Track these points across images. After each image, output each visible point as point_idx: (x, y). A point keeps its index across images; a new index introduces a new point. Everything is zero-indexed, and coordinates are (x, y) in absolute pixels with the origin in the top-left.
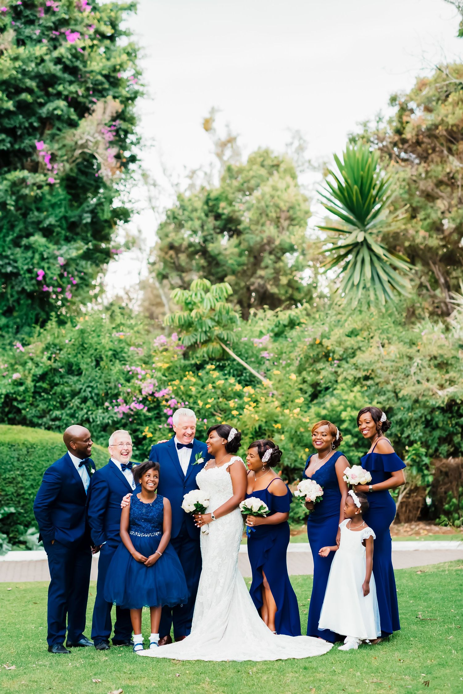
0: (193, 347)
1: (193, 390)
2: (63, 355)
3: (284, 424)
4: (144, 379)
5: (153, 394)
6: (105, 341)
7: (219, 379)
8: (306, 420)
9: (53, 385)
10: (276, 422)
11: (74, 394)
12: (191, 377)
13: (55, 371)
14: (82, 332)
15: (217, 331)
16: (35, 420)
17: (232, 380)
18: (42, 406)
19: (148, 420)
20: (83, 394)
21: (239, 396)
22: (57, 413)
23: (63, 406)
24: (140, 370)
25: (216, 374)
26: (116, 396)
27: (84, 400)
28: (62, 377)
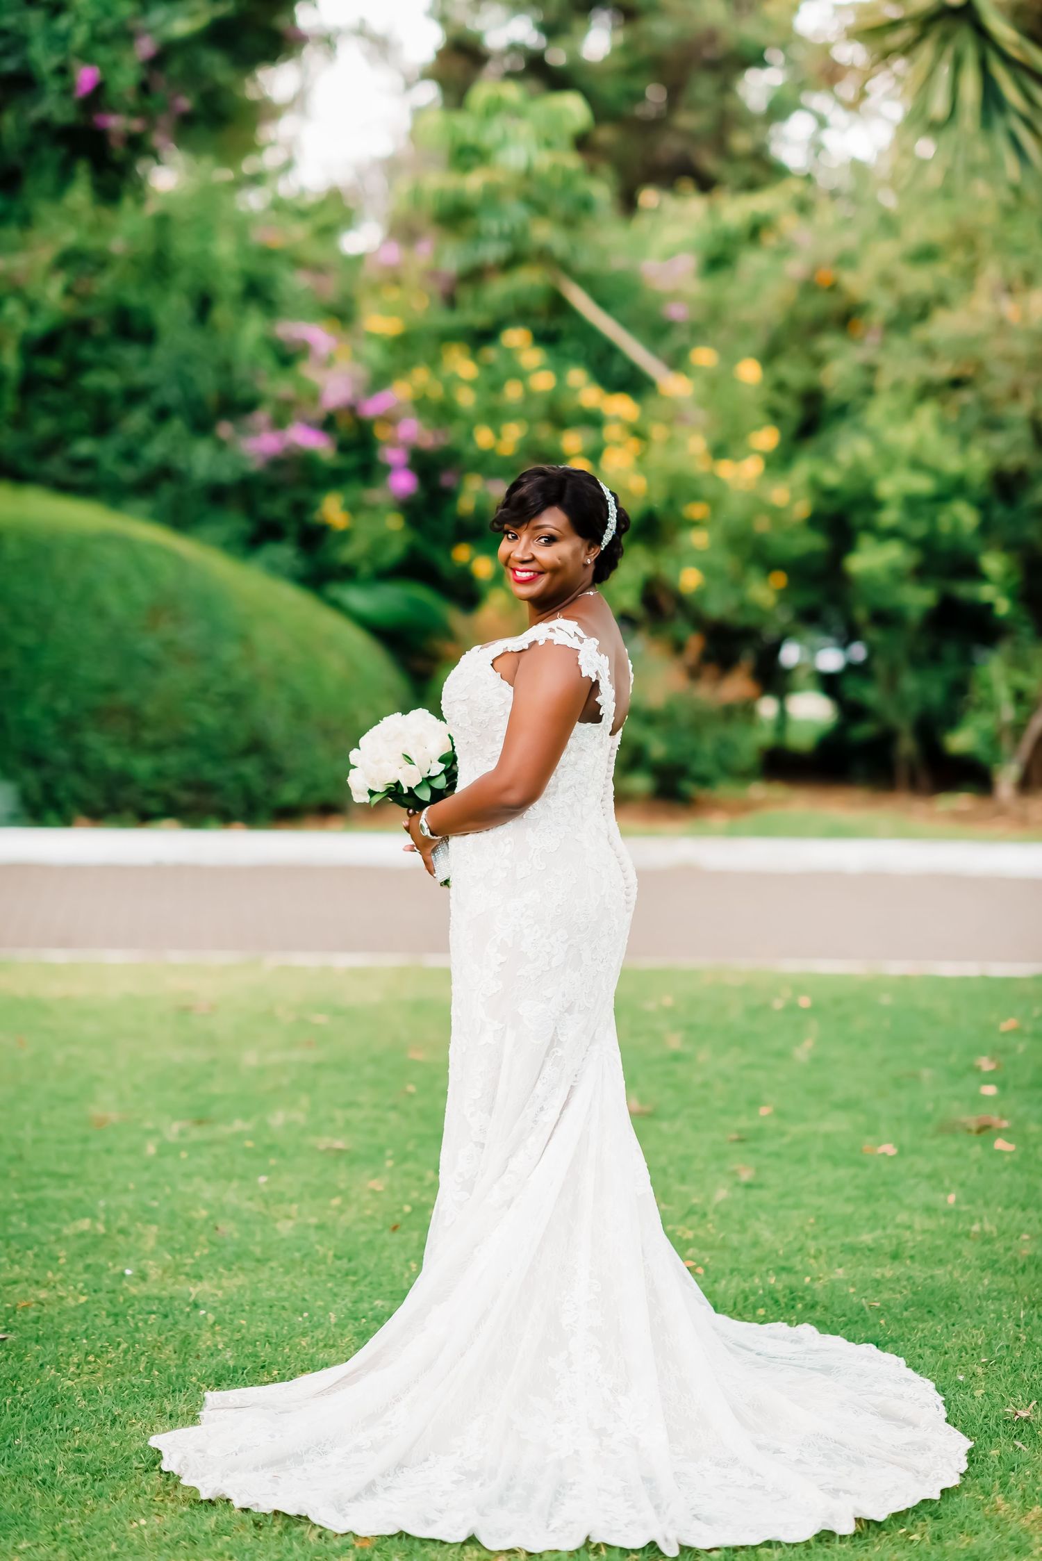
0: (475, 276)
1: (466, 399)
2: (104, 284)
3: (715, 504)
4: (328, 363)
5: (352, 409)
6: (224, 249)
7: (541, 368)
8: (779, 494)
9: (77, 367)
10: (695, 497)
11: (134, 396)
12: (461, 365)
13: (81, 328)
14: (163, 221)
15: (544, 233)
16: (26, 465)
17: (577, 376)
18: (44, 426)
19: (335, 479)
20: (158, 399)
21: (593, 420)
22: (84, 447)
23: (102, 427)
24: (318, 335)
25: (533, 358)
26: (249, 406)
27: (162, 415)
28: (101, 344)
